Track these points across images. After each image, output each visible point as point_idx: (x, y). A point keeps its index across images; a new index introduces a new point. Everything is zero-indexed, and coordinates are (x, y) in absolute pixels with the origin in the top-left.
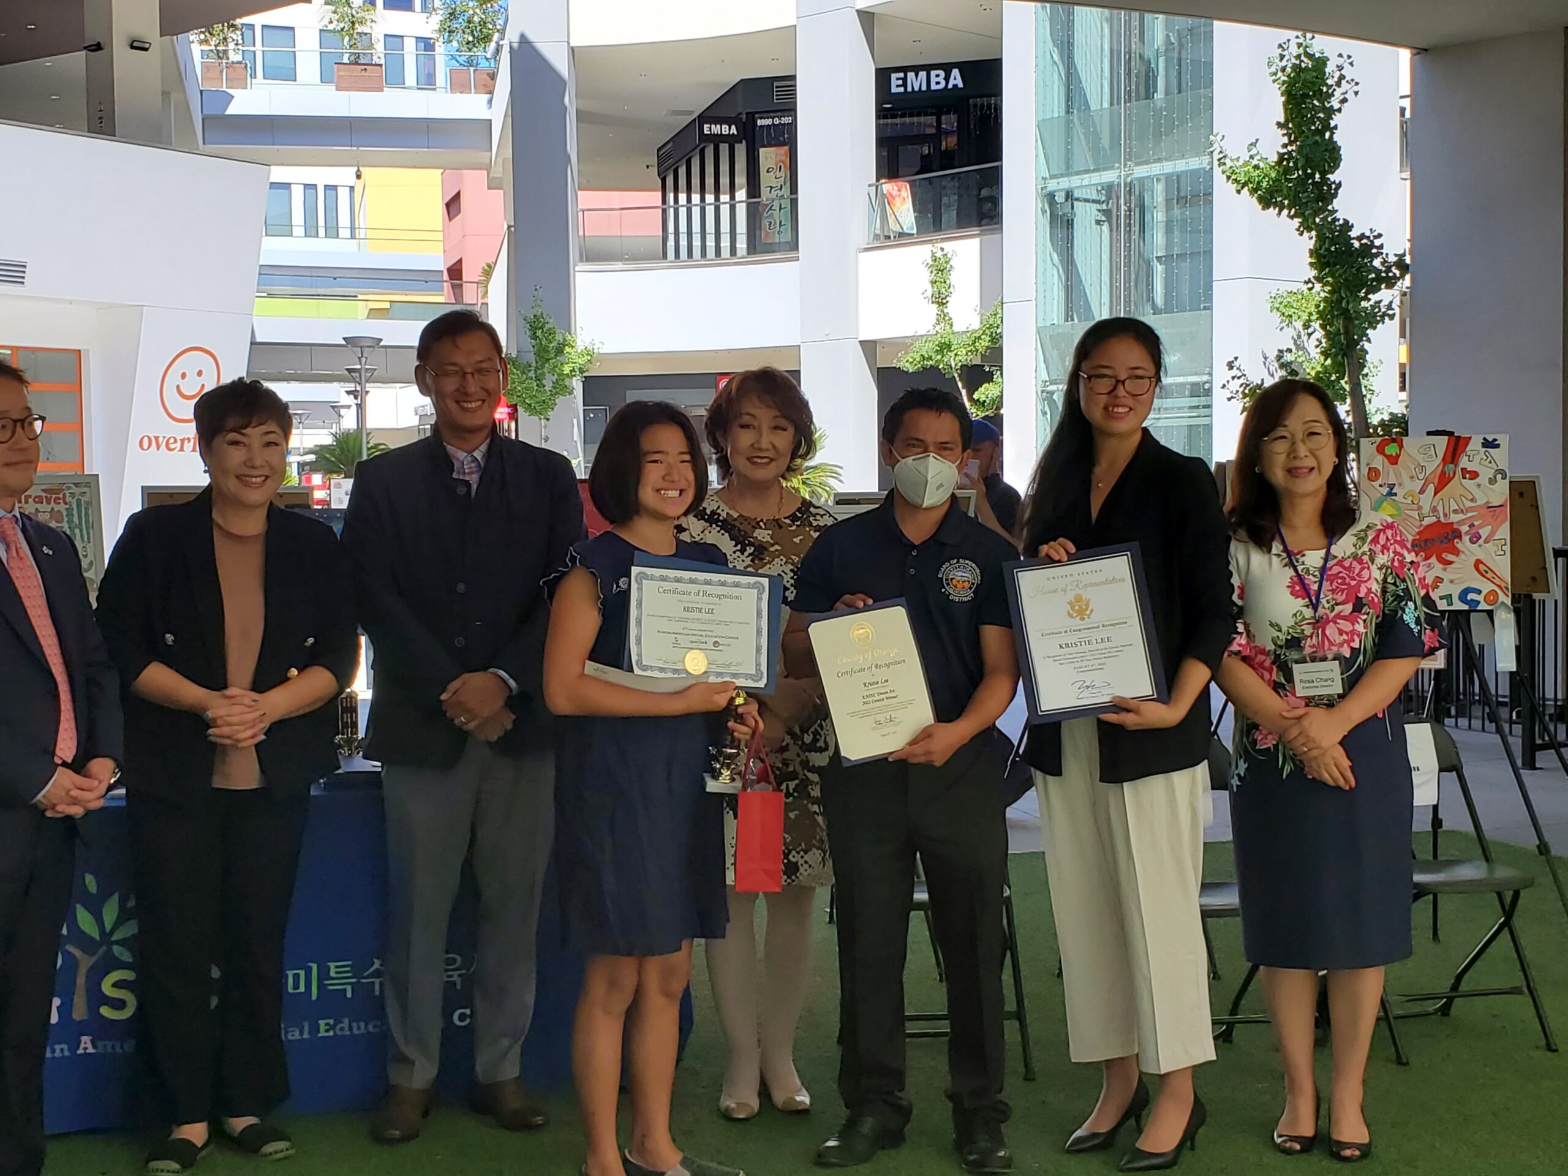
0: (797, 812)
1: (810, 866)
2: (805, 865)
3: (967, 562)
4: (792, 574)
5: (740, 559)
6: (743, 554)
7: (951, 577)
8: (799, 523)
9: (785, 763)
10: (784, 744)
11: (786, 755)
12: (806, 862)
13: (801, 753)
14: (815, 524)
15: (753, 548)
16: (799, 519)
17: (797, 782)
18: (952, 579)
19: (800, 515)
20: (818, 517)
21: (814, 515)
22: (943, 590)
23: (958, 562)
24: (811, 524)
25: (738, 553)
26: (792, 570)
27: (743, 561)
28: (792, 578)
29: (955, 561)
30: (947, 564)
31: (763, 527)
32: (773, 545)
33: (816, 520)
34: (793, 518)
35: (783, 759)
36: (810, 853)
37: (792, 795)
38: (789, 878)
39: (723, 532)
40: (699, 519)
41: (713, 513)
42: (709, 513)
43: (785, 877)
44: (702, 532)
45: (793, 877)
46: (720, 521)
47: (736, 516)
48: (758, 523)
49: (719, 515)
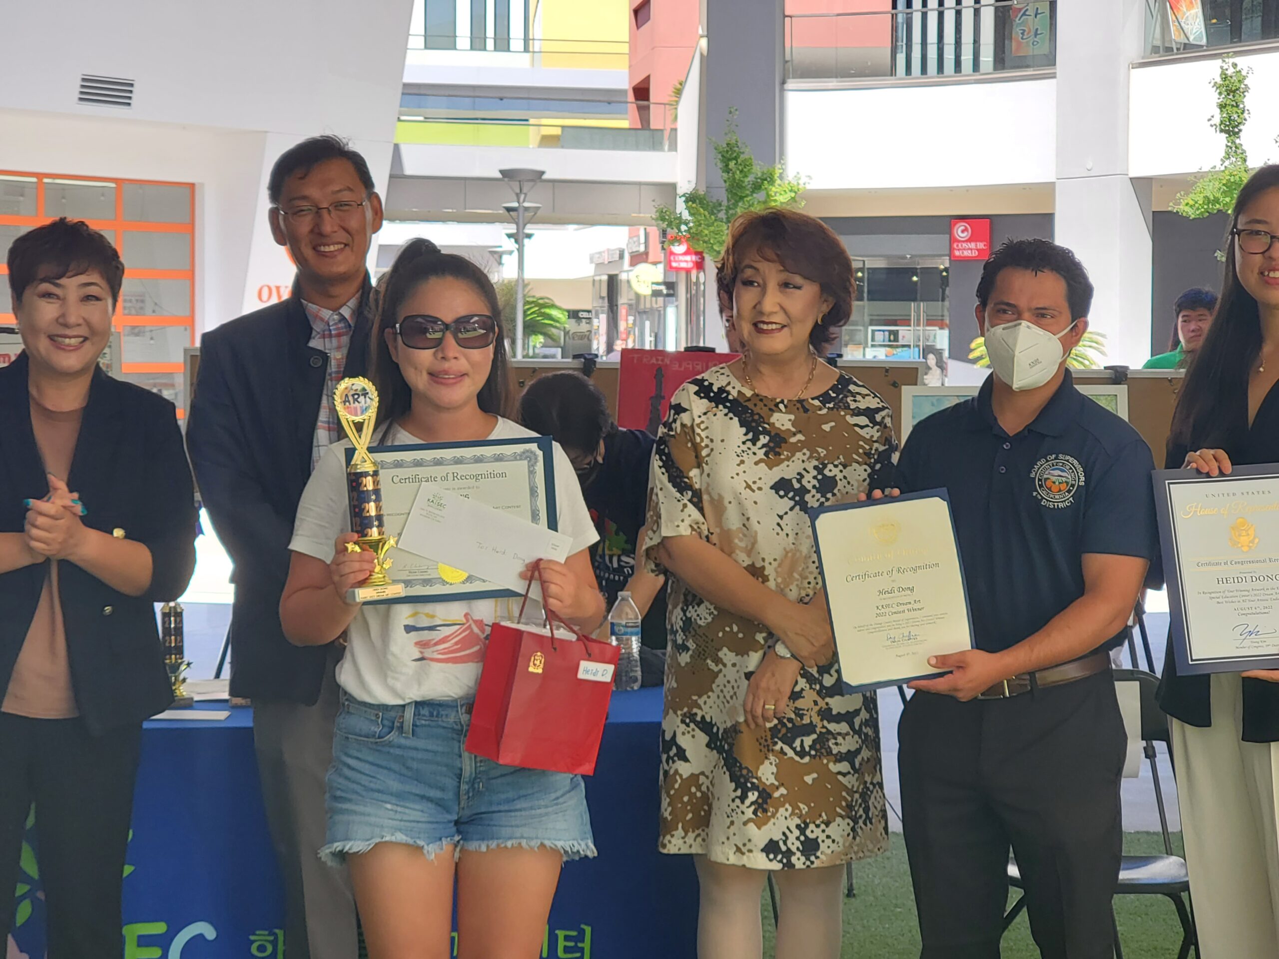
0: (815, 775)
1: (833, 841)
2: (826, 841)
3: (1068, 457)
4: (815, 473)
5: (750, 452)
6: (754, 444)
7: (1045, 476)
8: (831, 405)
9: (798, 713)
10: (797, 689)
11: (800, 703)
12: (828, 837)
13: (819, 700)
14: (853, 405)
15: (767, 438)
16: (831, 399)
17: (814, 736)
18: (1046, 479)
19: (834, 395)
20: (859, 398)
21: (854, 395)
22: (1035, 494)
23: (1056, 459)
24: (847, 407)
25: (749, 444)
26: (815, 468)
27: (754, 454)
28: (815, 477)
29: (1054, 456)
30: (1043, 461)
31: (784, 410)
32: (794, 434)
33: (855, 401)
34: (824, 398)
35: (796, 708)
36: (833, 825)
37: (809, 754)
38: (808, 859)
39: (731, 415)
40: (701, 398)
41: (721, 390)
42: (715, 390)
43: (803, 859)
44: (705, 414)
45: (813, 858)
46: (730, 401)
47: (748, 394)
48: (777, 405)
49: (728, 393)
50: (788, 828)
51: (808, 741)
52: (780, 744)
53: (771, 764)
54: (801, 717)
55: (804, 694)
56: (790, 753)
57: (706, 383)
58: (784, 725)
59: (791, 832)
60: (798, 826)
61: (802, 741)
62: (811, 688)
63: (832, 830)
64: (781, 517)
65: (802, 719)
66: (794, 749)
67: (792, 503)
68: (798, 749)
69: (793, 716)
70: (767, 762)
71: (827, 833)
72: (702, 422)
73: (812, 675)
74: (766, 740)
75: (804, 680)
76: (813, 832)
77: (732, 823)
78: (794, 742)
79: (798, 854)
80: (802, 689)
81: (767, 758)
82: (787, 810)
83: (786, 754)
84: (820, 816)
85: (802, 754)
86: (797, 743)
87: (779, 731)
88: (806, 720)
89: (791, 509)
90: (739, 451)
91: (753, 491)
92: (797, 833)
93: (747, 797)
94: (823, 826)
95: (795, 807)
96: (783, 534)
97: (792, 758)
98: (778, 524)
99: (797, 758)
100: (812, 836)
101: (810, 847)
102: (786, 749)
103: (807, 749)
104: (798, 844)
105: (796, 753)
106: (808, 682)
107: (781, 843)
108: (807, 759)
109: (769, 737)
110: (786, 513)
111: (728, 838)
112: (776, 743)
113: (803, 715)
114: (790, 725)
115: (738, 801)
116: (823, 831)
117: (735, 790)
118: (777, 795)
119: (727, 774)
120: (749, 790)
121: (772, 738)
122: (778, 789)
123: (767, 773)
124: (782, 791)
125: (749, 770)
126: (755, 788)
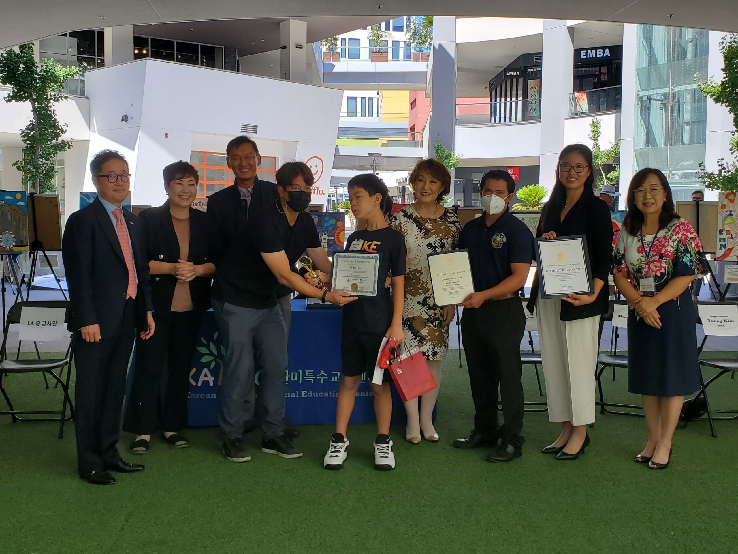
6: (420, 232)
8: (443, 220)
14: (449, 220)
15: (425, 230)
18: (495, 240)
19: (444, 217)
26: (439, 240)
27: (421, 235)
28: (439, 243)
29: (498, 233)
30: (495, 234)
32: (432, 230)
39: (414, 223)
41: (411, 214)
42: (409, 214)
44: (406, 222)
45: (435, 357)
46: (413, 218)
47: (419, 217)
48: (427, 221)
49: (413, 215)
52: (429, 324)
53: (426, 329)
55: (437, 309)
57: (406, 212)
58: (431, 318)
59: (430, 349)
60: (432, 348)
66: (433, 325)
67: (432, 251)
70: (424, 329)
77: (411, 346)
79: (431, 356)
82: (430, 343)
83: (431, 327)
84: (439, 345)
85: (435, 326)
87: (429, 319)
88: (437, 317)
90: (416, 234)
91: (421, 247)
92: (432, 350)
93: (416, 338)
95: (432, 342)
99: (434, 328)
101: (435, 354)
102: (431, 325)
104: (432, 353)
107: (426, 353)
108: (436, 328)
113: (436, 315)
117: (413, 336)
118: (427, 338)
119: (410, 331)
120: (417, 336)
121: (427, 322)
122: (428, 337)
123: (424, 332)
124: (429, 337)
125: (418, 331)
126: (419, 336)
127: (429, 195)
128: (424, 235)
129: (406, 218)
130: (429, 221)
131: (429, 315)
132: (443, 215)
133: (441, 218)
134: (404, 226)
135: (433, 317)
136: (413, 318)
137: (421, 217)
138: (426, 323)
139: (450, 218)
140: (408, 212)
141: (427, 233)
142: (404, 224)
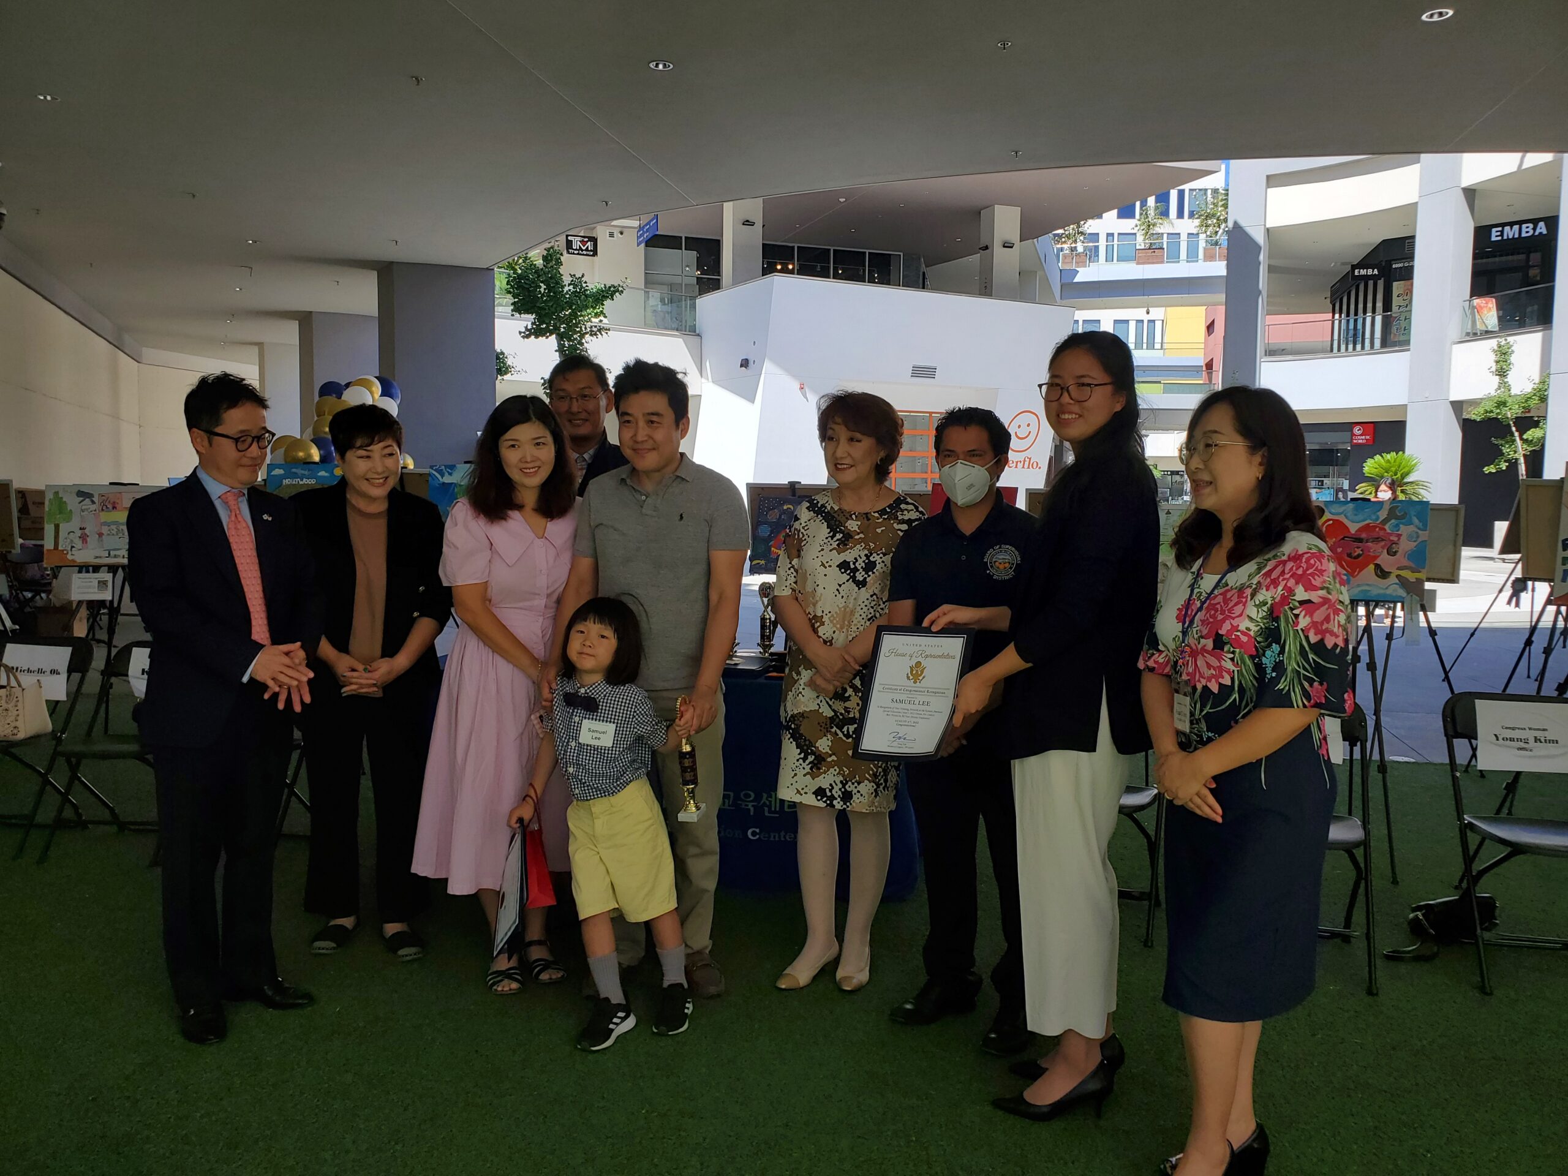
1: (862, 795)
2: (857, 794)
3: (1007, 546)
4: (865, 558)
5: (829, 543)
6: (832, 539)
12: (859, 792)
15: (841, 535)
18: (995, 562)
19: (889, 510)
23: (1000, 548)
24: (896, 518)
25: (829, 539)
26: (866, 555)
27: (831, 545)
28: (864, 561)
29: (998, 546)
30: (991, 550)
31: (854, 518)
32: (858, 534)
33: (903, 515)
38: (845, 804)
39: (823, 521)
40: (810, 511)
41: (823, 506)
42: (819, 506)
43: (842, 803)
44: (809, 520)
45: (848, 804)
46: (825, 513)
47: (836, 508)
48: (851, 516)
49: (826, 508)
50: (834, 782)
51: (852, 728)
52: (835, 728)
53: (828, 740)
54: (849, 712)
55: (851, 698)
56: (841, 735)
57: (815, 502)
58: (838, 717)
59: (836, 785)
60: (841, 782)
61: (848, 728)
62: (856, 695)
63: (862, 787)
64: (840, 586)
65: (849, 714)
66: (843, 732)
67: (849, 577)
68: (846, 733)
69: (843, 712)
70: (825, 738)
71: (858, 789)
72: (807, 525)
73: (857, 687)
74: (826, 725)
75: (852, 690)
76: (850, 787)
77: (796, 775)
78: (843, 728)
79: (839, 799)
80: (850, 696)
81: (825, 736)
82: (835, 770)
83: (838, 735)
84: (855, 777)
85: (848, 736)
86: (845, 729)
87: (835, 720)
88: (851, 715)
89: (848, 581)
90: (822, 543)
91: (826, 568)
92: (840, 786)
93: (807, 758)
94: (856, 784)
95: (841, 769)
96: (839, 596)
97: (841, 738)
98: (838, 590)
99: (844, 739)
100: (849, 790)
101: (847, 796)
102: (838, 732)
103: (851, 733)
104: (840, 793)
105: (844, 735)
106: (854, 691)
107: (827, 790)
108: (850, 740)
109: (828, 723)
110: (844, 583)
111: (792, 784)
112: (832, 728)
113: (850, 711)
114: (841, 717)
115: (801, 761)
116: (856, 787)
117: (799, 754)
118: (829, 759)
119: (794, 743)
120: (809, 754)
121: (831, 724)
122: (830, 756)
123: (824, 745)
124: (834, 758)
125: (810, 742)
126: (813, 753)
127: (849, 468)
128: (838, 545)
129: (812, 512)
130: (854, 516)
131: (834, 711)
132: (890, 506)
133: (882, 512)
134: (803, 528)
135: (841, 714)
136: (802, 715)
137: (840, 509)
138: (828, 726)
139: (905, 512)
140: (818, 502)
141: (846, 540)
142: (803, 525)
